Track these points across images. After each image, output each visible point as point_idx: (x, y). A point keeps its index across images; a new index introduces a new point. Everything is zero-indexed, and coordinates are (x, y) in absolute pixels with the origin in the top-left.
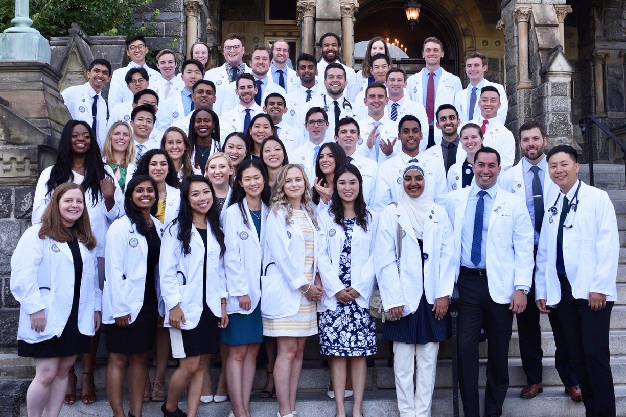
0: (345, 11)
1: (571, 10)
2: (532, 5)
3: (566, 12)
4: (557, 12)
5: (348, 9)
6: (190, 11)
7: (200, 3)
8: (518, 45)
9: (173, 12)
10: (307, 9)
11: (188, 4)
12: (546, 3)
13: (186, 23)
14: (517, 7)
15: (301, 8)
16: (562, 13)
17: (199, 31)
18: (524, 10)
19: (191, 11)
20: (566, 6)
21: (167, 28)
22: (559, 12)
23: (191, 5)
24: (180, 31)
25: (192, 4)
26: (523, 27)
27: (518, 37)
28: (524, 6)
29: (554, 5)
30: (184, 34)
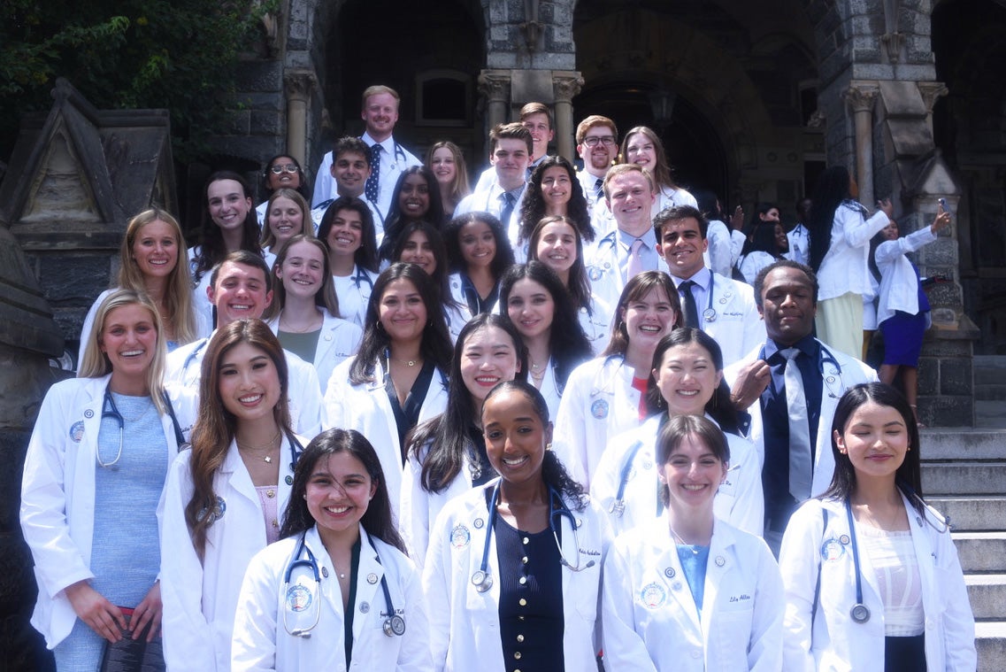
0: (561, 92)
1: (946, 91)
2: (881, 83)
3: (936, 95)
4: (923, 95)
5: (565, 88)
6: (293, 92)
7: (311, 77)
8: (855, 152)
9: (266, 92)
10: (495, 88)
11: (291, 80)
12: (903, 80)
13: (287, 111)
14: (855, 85)
15: (485, 85)
16: (931, 97)
17: (308, 126)
18: (865, 92)
19: (296, 91)
20: (936, 84)
21: (254, 119)
22: (926, 95)
23: (295, 81)
24: (276, 125)
25: (298, 79)
26: (863, 121)
27: (854, 137)
28: (867, 84)
29: (917, 82)
30: (283, 130)
